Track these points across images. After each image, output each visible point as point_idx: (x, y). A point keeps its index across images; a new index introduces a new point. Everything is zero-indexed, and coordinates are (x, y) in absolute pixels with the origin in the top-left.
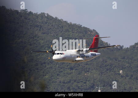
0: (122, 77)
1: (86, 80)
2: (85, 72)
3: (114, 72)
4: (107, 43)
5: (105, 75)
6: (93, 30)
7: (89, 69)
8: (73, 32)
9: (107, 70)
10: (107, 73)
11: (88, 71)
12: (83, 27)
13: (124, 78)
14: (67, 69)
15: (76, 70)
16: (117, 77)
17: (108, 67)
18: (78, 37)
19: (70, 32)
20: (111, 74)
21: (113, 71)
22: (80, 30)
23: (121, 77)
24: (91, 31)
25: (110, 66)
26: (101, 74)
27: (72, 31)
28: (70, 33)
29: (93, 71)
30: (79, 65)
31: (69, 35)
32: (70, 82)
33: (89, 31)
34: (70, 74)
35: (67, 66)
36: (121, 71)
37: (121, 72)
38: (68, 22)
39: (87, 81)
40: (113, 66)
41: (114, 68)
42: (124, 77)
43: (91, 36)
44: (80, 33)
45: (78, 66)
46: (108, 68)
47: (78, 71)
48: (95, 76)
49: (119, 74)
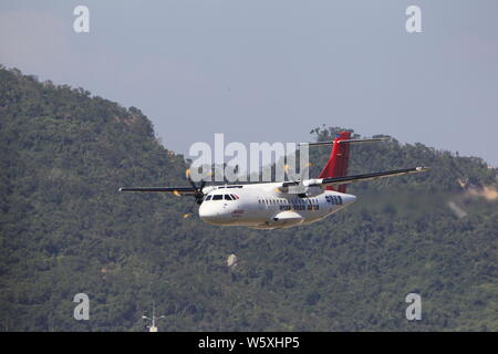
0: (234, 278)
1: (107, 291)
2: (103, 262)
3: (207, 260)
4: (182, 156)
5: (173, 271)
6: (133, 109)
7: (117, 250)
8: (57, 118)
9: (182, 253)
10: (183, 263)
11: (113, 259)
12: (97, 98)
13: (242, 283)
14: (34, 250)
15: (68, 253)
16: (215, 280)
17: (186, 244)
18: (74, 136)
19: (47, 115)
20: (197, 267)
21: (201, 259)
22: (83, 111)
23: (230, 281)
24: (123, 114)
25: (193, 239)
26: (158, 267)
27: (55, 112)
28: (48, 118)
29: (130, 258)
30: (82, 238)
31: (43, 127)
32: (49, 299)
33: (117, 113)
34: (48, 269)
35: (38, 239)
36: (233, 256)
37: (231, 259)
38: (40, 80)
39: (110, 296)
40: (204, 240)
41: (207, 246)
42: (241, 277)
43: (124, 130)
44: (85, 120)
45: (77, 239)
46: (186, 247)
47: (76, 258)
48: (137, 275)
49: (226, 269)
